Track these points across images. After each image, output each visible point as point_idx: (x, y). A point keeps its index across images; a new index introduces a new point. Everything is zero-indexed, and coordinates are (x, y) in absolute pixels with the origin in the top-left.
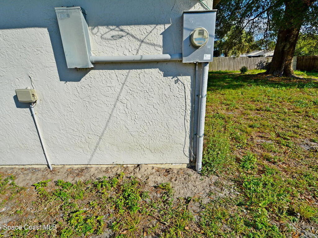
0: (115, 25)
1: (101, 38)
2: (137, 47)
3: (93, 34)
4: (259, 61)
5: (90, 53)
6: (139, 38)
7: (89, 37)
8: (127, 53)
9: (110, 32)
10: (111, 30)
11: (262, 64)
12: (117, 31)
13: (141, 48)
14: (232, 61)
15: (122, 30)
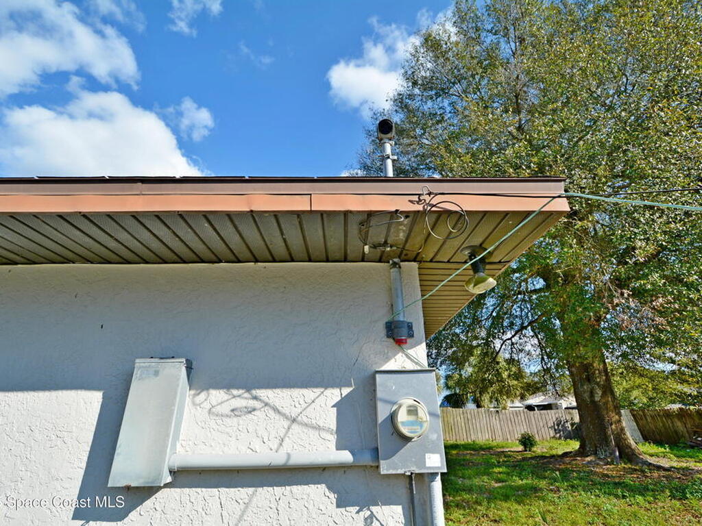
0: (242, 388)
1: (209, 413)
2: (282, 432)
3: (194, 404)
4: (554, 419)
5: (174, 446)
6: (287, 413)
7: (183, 410)
8: (257, 445)
9: (230, 401)
10: (234, 397)
11: (565, 428)
12: (246, 398)
13: (289, 434)
14: (494, 418)
15: (255, 398)
